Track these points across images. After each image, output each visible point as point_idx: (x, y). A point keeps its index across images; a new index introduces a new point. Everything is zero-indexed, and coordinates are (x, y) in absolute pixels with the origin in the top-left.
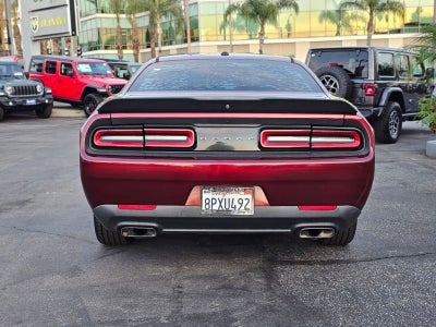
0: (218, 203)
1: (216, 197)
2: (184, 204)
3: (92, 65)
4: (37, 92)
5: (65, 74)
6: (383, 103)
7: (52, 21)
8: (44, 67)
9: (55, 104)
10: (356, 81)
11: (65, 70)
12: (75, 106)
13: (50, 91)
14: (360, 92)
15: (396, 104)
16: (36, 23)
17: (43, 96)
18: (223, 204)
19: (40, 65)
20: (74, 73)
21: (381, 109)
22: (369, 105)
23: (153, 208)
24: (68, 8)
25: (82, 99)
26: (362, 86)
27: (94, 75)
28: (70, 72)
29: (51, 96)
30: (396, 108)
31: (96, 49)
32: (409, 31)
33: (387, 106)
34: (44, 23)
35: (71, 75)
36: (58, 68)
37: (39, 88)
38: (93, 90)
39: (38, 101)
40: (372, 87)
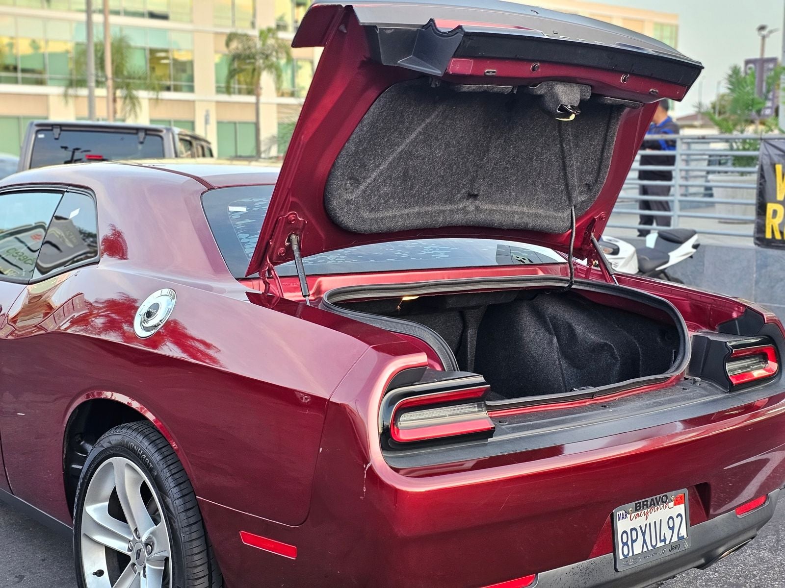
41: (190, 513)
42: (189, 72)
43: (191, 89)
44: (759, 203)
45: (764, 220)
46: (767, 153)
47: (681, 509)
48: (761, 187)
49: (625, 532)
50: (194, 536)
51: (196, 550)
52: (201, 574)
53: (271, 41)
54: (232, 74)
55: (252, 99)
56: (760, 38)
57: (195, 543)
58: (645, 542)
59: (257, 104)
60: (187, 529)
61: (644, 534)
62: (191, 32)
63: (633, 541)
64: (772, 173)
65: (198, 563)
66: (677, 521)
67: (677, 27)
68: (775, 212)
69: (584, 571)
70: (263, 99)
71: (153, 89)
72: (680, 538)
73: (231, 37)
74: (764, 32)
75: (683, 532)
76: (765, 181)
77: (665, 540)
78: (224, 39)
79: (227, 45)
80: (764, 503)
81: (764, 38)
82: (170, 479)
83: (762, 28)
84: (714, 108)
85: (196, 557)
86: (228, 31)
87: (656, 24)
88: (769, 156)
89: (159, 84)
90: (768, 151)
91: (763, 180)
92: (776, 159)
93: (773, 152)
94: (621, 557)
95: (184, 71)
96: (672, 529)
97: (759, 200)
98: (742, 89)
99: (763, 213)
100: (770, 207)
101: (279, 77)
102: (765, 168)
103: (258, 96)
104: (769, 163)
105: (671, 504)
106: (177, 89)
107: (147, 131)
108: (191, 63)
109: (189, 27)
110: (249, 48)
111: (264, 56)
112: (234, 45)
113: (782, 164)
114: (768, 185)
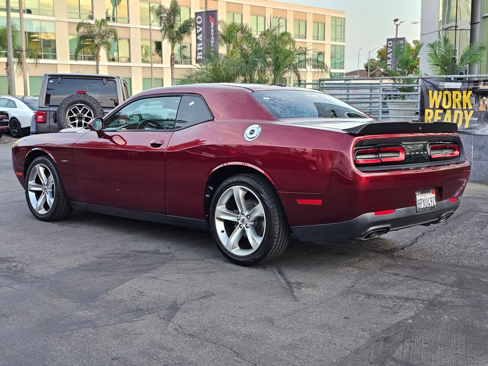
41: (272, 199)
42: (53, 47)
43: (55, 57)
44: (421, 109)
45: (424, 118)
46: (424, 85)
47: (434, 195)
48: (422, 101)
49: (419, 200)
50: (274, 206)
51: (275, 211)
52: (277, 219)
53: (103, 28)
54: (80, 47)
55: (94, 63)
56: (395, 26)
57: (275, 209)
58: (424, 204)
59: (97, 65)
60: (272, 204)
61: (424, 202)
62: (54, 21)
63: (421, 203)
64: (427, 95)
65: (276, 215)
66: (433, 199)
67: (344, 19)
68: (429, 113)
69: (408, 210)
70: (100, 63)
71: (35, 58)
72: (434, 205)
73: (80, 25)
74: (397, 23)
75: (435, 204)
76: (424, 99)
77: (430, 205)
78: (75, 26)
79: (78, 30)
80: (457, 200)
81: (397, 25)
82: (263, 189)
83: (396, 20)
84: (366, 67)
85: (275, 213)
86: (78, 21)
87: (332, 17)
88: (426, 86)
89: (37, 54)
90: (425, 84)
91: (423, 98)
92: (429, 88)
93: (427, 84)
94: (418, 208)
95: (50, 46)
96: (432, 201)
97: (421, 108)
98: (403, 55)
99: (423, 114)
100: (427, 111)
101: (109, 49)
102: (424, 92)
103: (98, 61)
104: (425, 90)
105: (431, 193)
106: (46, 57)
107: (107, 78)
108: (55, 41)
109: (53, 19)
110: (91, 32)
111: (101, 37)
112: (82, 30)
113: (432, 90)
114: (426, 100)
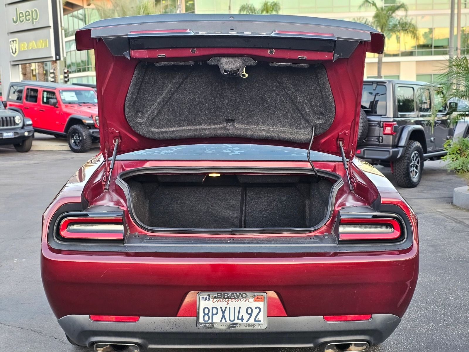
0: (220, 314)
1: (218, 305)
2: (175, 315)
3: (78, 93)
4: (15, 124)
5: (47, 103)
6: (403, 143)
7: (33, 45)
8: (24, 95)
9: (37, 135)
10: (372, 118)
11: (48, 98)
12: (59, 138)
13: (30, 122)
14: (378, 131)
15: (417, 144)
16: (15, 46)
17: (22, 128)
18: (226, 314)
19: (20, 92)
20: (58, 102)
21: (401, 149)
22: (388, 146)
23: (136, 320)
24: (52, 30)
25: (66, 131)
26: (379, 124)
27: (80, 104)
28: (52, 101)
29: (31, 128)
30: (417, 149)
31: (84, 70)
32: (422, 54)
33: (407, 147)
34: (24, 46)
35: (54, 104)
36: (40, 96)
37: (18, 118)
38: (79, 121)
39: (16, 133)
40: (390, 126)
